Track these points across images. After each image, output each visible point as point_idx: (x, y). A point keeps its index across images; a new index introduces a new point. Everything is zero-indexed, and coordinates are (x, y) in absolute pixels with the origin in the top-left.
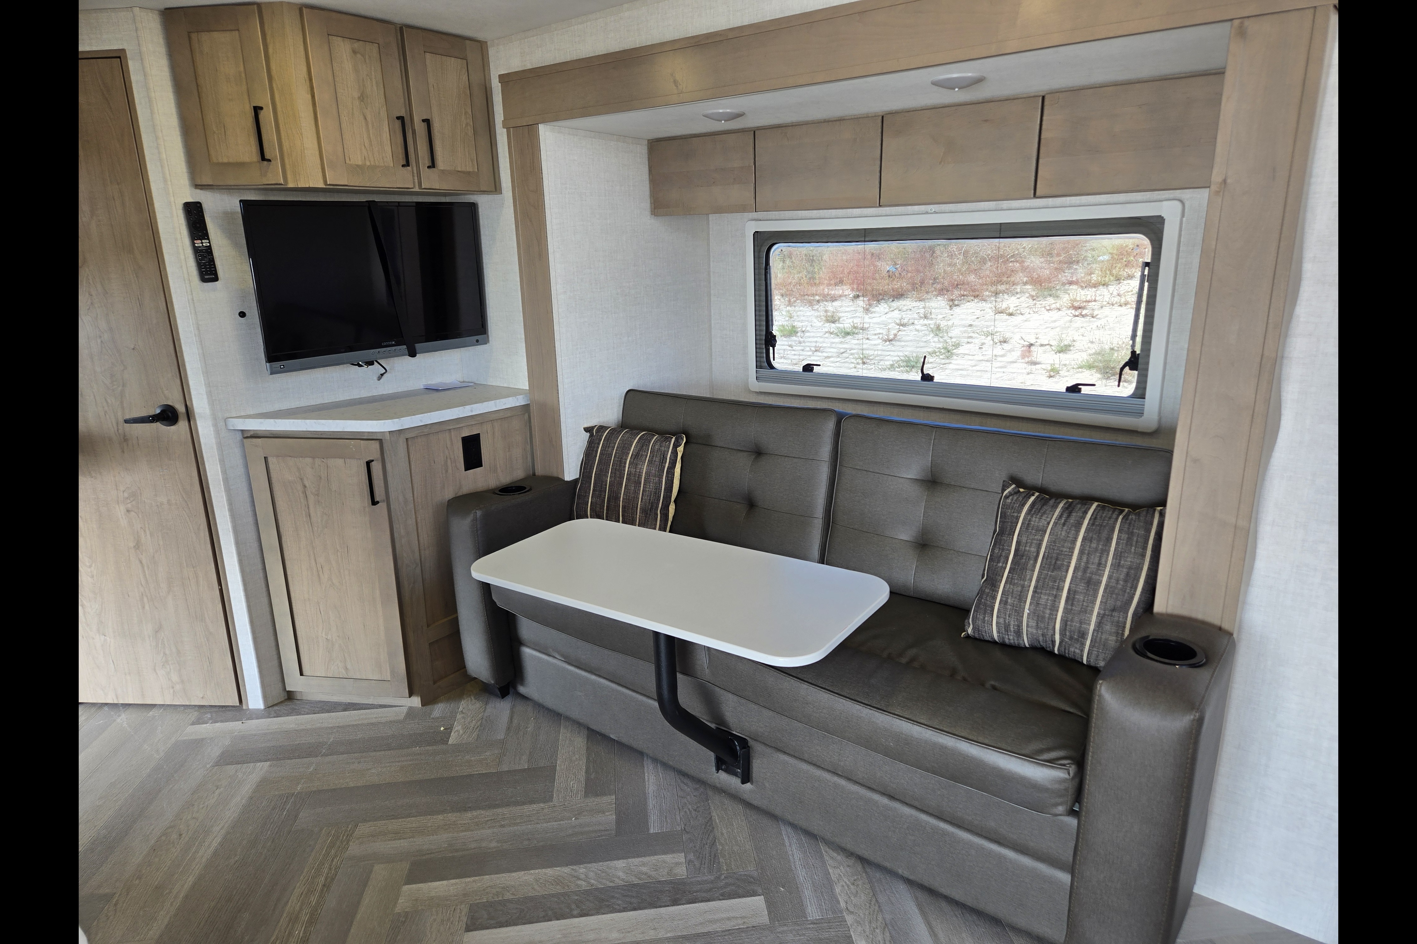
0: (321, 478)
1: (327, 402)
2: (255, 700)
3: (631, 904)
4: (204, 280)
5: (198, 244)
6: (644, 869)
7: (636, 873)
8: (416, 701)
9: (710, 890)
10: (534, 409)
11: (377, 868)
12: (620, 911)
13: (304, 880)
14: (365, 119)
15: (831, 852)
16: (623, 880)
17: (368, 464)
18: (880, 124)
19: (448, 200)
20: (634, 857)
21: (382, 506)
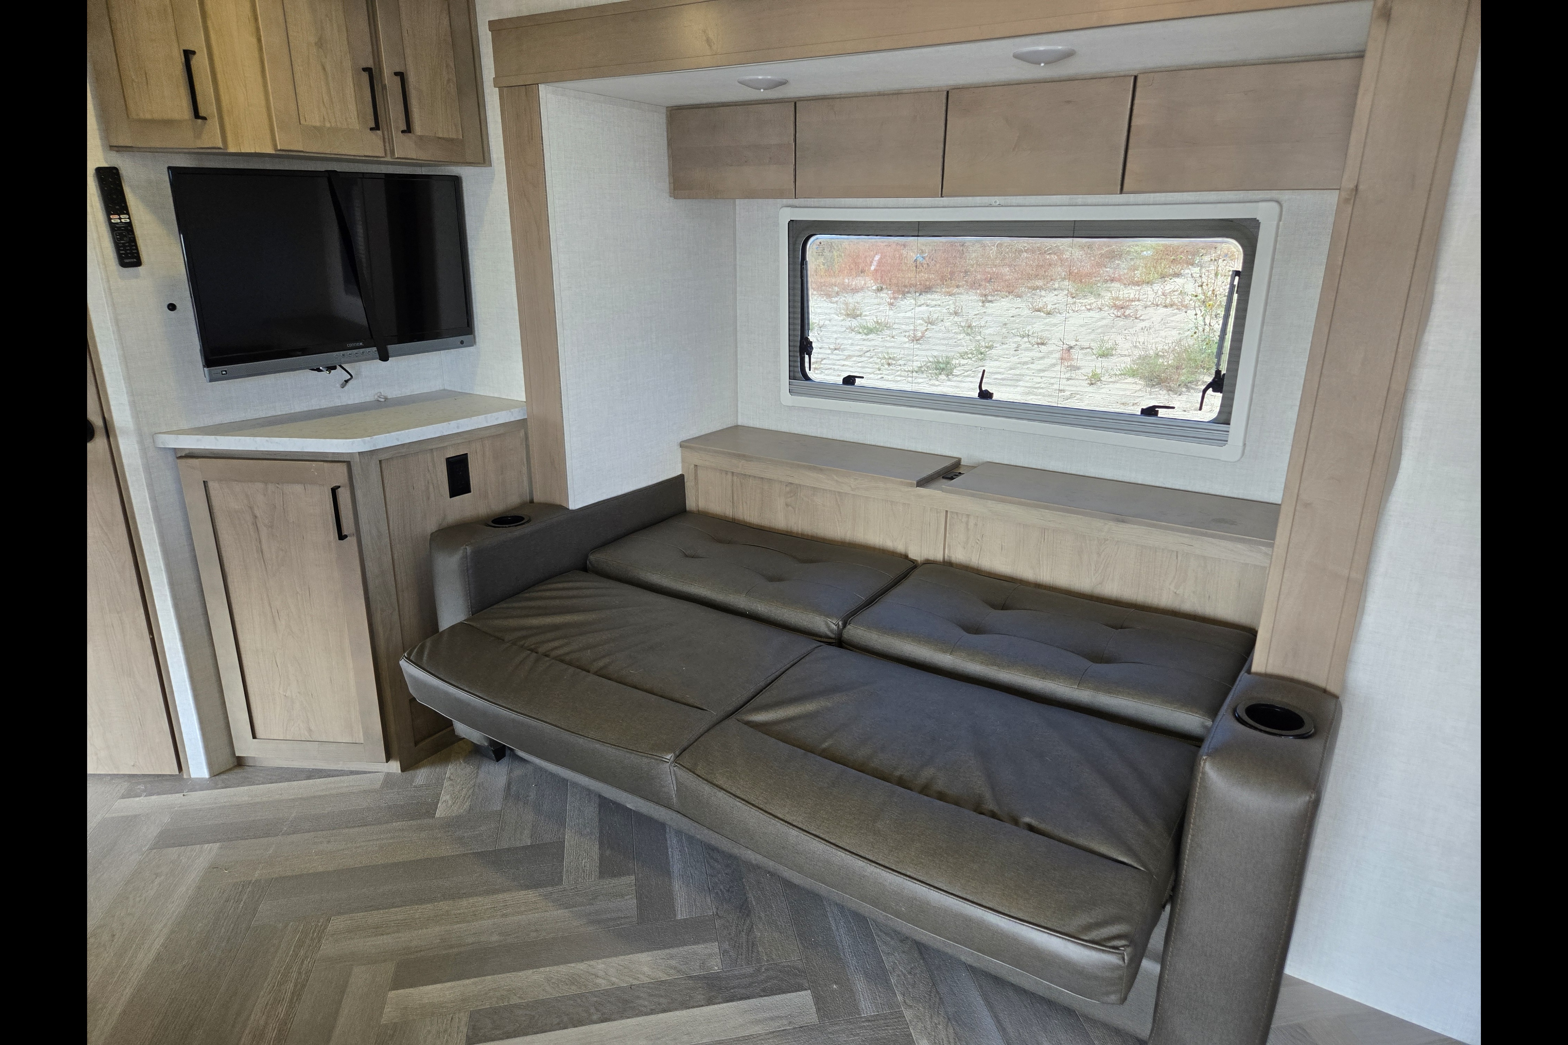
0: (275, 507)
1: (280, 413)
2: (198, 769)
3: (659, 1004)
4: (125, 267)
5: (115, 219)
6: (673, 963)
7: (663, 968)
8: (394, 766)
9: (750, 985)
10: (532, 425)
11: (356, 970)
12: (646, 1014)
13: (269, 987)
14: (324, 69)
15: (883, 936)
16: (648, 976)
17: (334, 491)
18: (944, 101)
19: (424, 171)
20: (660, 949)
21: (352, 541)
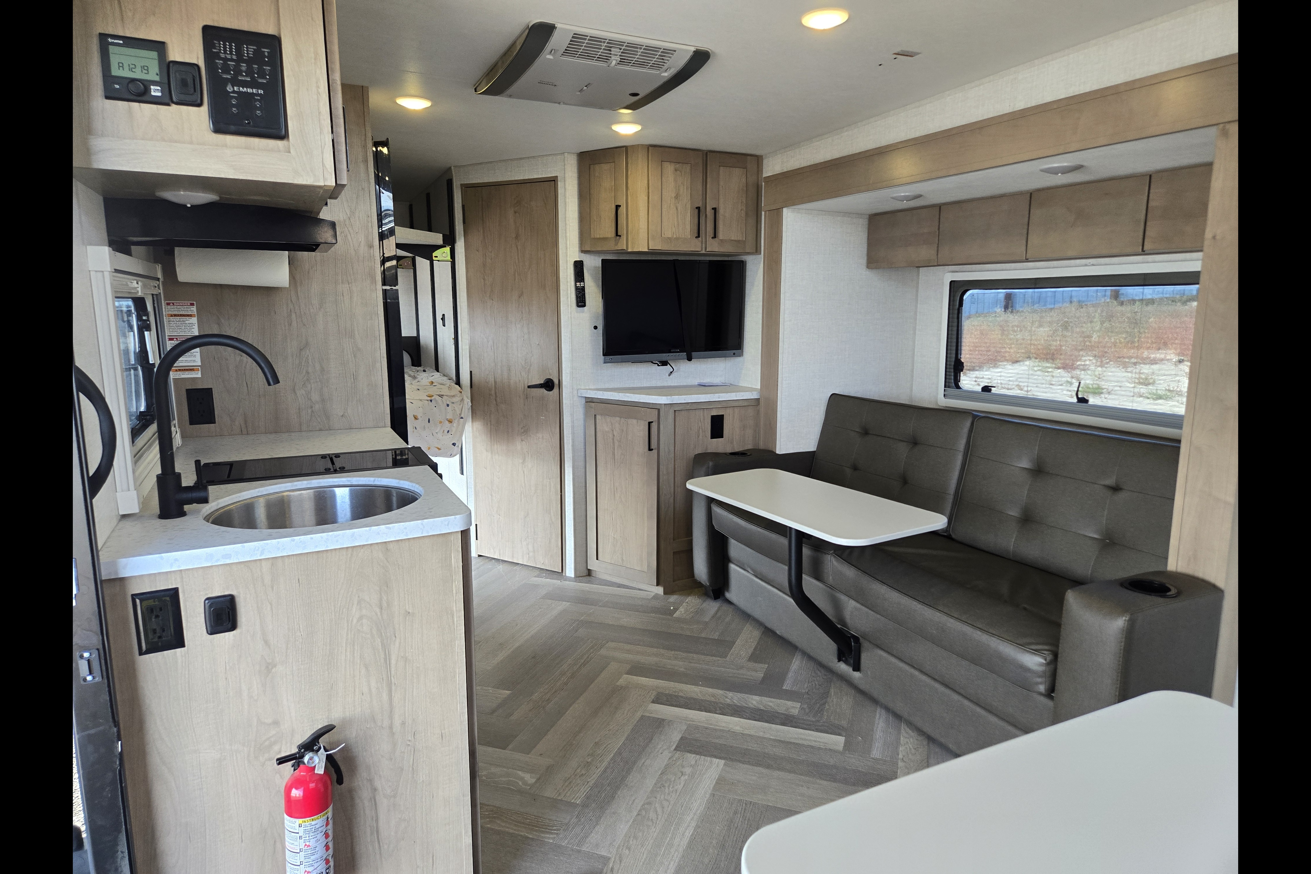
0: (623, 431)
2: (570, 572)
4: (578, 306)
5: (578, 285)
6: (771, 704)
7: (764, 705)
8: (660, 590)
9: (810, 725)
10: (762, 403)
11: (612, 663)
12: (745, 719)
13: (573, 659)
14: (677, 209)
15: (908, 730)
16: (754, 705)
17: (650, 423)
18: (1030, 198)
19: (730, 259)
20: (766, 697)
21: (655, 452)
